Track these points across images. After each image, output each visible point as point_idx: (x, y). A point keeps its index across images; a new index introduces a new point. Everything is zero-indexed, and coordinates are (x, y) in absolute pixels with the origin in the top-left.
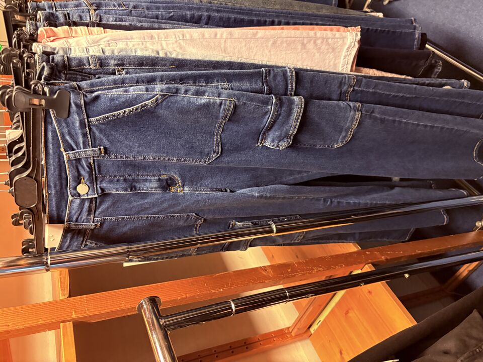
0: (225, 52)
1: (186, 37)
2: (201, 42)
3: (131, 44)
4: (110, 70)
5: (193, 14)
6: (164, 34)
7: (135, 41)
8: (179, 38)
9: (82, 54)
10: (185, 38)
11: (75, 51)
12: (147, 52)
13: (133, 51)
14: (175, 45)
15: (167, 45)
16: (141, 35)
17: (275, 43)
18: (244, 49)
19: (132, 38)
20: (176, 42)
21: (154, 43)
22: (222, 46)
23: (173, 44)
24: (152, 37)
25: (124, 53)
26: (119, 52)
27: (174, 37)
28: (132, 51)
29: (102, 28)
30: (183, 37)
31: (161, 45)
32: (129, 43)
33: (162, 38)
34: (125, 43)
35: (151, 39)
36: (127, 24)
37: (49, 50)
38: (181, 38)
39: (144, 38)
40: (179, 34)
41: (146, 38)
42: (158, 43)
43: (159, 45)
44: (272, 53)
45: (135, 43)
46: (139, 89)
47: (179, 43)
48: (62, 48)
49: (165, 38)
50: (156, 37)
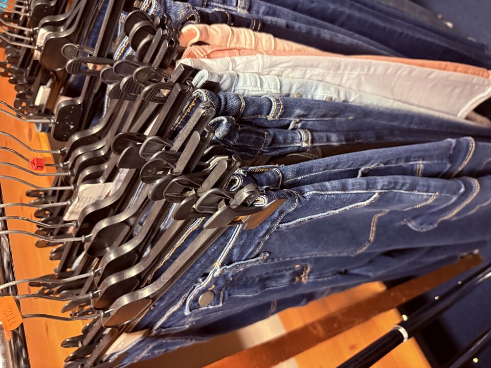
2: (379, 79)
3: (308, 74)
15: (348, 79)
19: (317, 67)
20: (359, 75)
21: (336, 76)
23: (354, 79)
25: (302, 89)
29: (271, 37)
32: (308, 71)
34: (304, 71)
35: (336, 71)
42: (339, 76)
43: (340, 79)
48: (230, 76)
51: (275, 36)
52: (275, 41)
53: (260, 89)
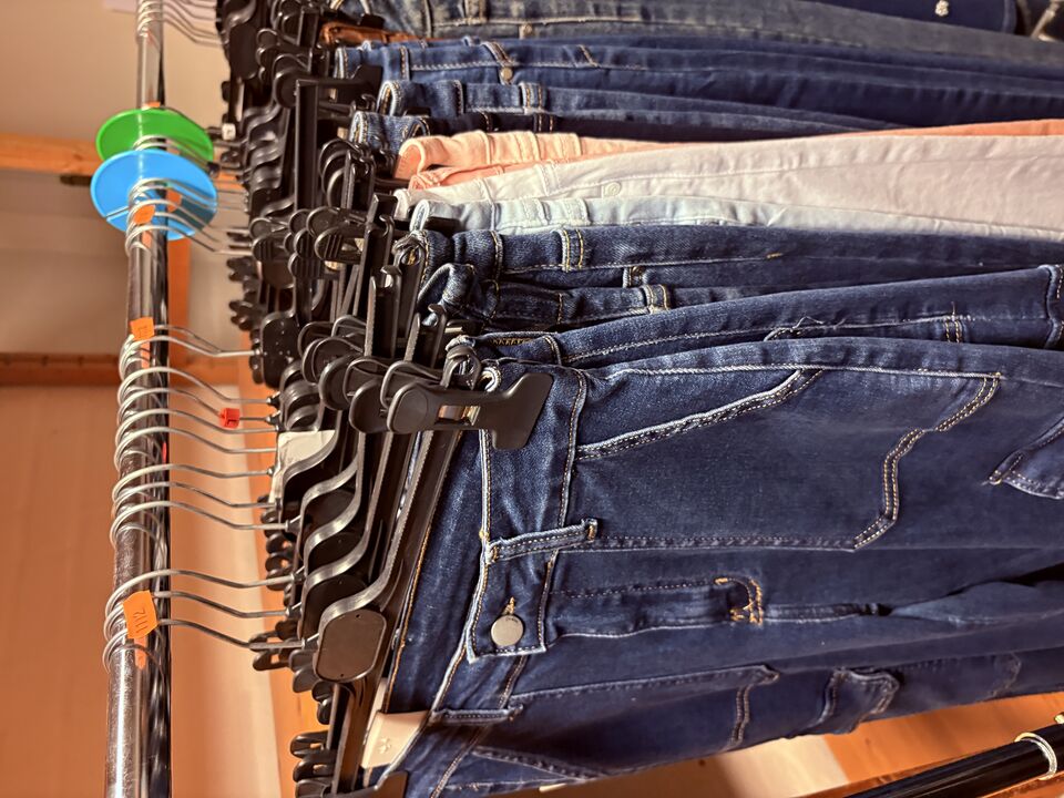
0: (896, 199)
1: (807, 161)
2: (842, 176)
3: (657, 186)
4: (611, 272)
5: (765, 78)
6: (753, 156)
7: (673, 178)
8: (791, 164)
9: (534, 223)
10: (803, 165)
11: (513, 214)
12: (707, 211)
13: (669, 208)
14: (777, 186)
15: (756, 185)
16: (696, 158)
17: (1025, 170)
18: (943, 189)
19: (668, 169)
20: (782, 174)
21: (723, 183)
22: (891, 184)
23: (772, 182)
24: (721, 164)
25: (643, 214)
26: (631, 214)
27: (777, 162)
28: (664, 209)
29: (574, 136)
30: (801, 163)
31: (740, 185)
32: (654, 182)
33: (745, 167)
34: (644, 183)
35: (718, 171)
36: (618, 114)
37: (446, 214)
38: (795, 164)
39: (701, 166)
40: (792, 154)
41: (706, 167)
42: (731, 181)
43: (734, 186)
44: (1008, 199)
45: (671, 181)
46: (742, 354)
47: (788, 181)
48: (480, 205)
49: (755, 166)
50: (732, 164)
51: (581, 135)
52: (580, 142)
53: (545, 222)
